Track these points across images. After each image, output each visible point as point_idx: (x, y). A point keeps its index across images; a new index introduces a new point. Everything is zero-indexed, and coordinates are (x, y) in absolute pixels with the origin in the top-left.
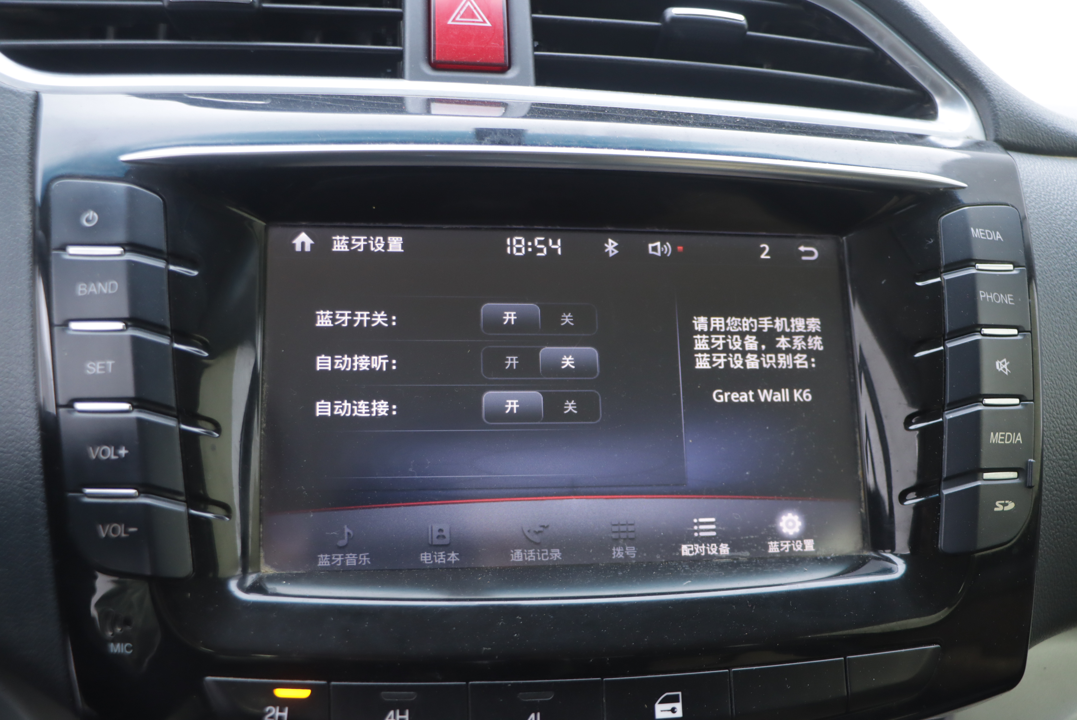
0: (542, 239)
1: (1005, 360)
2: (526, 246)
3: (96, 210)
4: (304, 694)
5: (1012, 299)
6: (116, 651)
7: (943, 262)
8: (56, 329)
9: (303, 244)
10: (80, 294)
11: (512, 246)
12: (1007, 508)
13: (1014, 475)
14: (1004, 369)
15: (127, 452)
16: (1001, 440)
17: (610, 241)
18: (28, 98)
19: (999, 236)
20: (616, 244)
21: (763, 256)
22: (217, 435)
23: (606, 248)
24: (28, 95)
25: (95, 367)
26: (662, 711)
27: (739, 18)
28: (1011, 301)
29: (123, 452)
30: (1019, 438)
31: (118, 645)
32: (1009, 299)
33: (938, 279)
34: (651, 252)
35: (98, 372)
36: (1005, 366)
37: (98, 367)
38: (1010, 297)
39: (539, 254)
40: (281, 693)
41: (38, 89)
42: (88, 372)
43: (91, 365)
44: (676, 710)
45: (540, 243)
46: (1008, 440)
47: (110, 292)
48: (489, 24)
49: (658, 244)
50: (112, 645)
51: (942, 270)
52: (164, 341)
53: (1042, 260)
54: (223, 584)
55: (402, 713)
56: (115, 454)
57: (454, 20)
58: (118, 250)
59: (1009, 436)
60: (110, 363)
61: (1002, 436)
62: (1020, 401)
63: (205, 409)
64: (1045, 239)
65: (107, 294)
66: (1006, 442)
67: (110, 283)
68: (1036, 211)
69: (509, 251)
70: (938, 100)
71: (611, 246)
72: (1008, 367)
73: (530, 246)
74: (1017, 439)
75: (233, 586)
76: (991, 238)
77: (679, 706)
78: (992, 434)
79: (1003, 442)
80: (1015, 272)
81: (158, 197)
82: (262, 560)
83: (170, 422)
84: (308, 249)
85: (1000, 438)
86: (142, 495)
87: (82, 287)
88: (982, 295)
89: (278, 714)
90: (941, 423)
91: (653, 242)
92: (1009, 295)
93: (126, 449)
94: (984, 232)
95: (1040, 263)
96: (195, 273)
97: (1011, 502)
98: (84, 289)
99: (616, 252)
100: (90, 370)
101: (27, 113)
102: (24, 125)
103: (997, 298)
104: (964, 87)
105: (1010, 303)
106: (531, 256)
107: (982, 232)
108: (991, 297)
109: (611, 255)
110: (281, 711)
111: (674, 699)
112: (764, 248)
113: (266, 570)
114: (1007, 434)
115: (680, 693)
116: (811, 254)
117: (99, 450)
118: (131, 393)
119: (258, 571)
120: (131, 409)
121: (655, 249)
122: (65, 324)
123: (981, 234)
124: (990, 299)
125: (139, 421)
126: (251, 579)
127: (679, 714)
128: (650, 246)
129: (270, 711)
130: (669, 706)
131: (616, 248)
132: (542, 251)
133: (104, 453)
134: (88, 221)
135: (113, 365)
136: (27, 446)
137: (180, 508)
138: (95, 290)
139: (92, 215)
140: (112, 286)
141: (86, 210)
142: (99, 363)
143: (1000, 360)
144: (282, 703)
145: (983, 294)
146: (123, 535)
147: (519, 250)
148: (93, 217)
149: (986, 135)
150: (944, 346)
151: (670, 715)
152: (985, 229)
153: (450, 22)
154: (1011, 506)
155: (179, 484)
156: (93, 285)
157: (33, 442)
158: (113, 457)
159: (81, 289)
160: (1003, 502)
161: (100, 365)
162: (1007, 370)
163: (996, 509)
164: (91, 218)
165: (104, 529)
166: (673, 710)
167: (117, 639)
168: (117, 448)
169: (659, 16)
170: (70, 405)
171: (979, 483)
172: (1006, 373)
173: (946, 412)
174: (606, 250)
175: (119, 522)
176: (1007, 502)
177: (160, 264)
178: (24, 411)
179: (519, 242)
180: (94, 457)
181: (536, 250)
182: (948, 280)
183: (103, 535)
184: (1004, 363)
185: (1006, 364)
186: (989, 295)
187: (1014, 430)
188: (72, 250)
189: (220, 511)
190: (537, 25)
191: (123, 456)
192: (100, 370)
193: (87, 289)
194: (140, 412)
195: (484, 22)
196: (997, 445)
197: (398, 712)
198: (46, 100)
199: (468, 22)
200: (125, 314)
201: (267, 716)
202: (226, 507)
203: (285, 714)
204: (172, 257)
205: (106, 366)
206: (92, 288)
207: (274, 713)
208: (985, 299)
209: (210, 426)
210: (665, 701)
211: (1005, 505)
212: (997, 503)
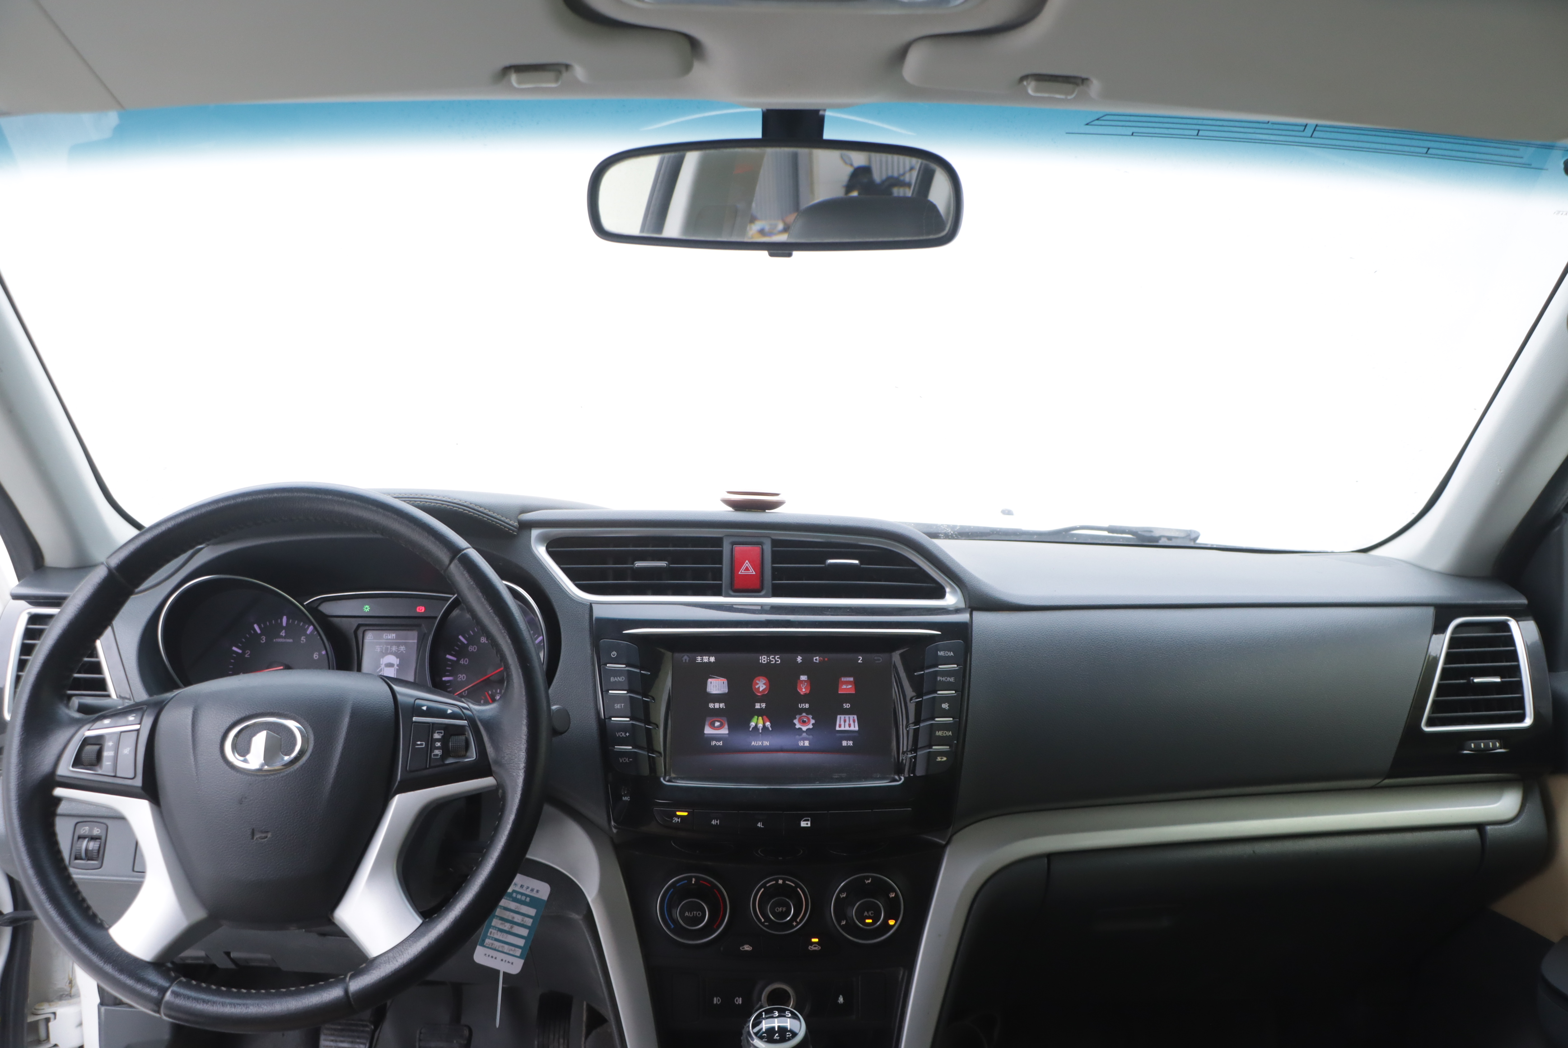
0: (773, 656)
1: (947, 704)
2: (767, 660)
3: (616, 651)
4: (686, 814)
5: (954, 679)
6: (624, 799)
7: (925, 665)
8: (604, 693)
9: (686, 660)
11: (762, 659)
12: (942, 760)
13: (948, 747)
15: (629, 734)
16: (942, 734)
17: (799, 657)
18: (587, 606)
19: (952, 654)
20: (801, 658)
21: (859, 662)
22: (657, 729)
23: (797, 659)
24: (587, 603)
26: (803, 824)
27: (856, 562)
30: (950, 733)
32: (952, 679)
33: (922, 672)
34: (815, 661)
35: (619, 708)
36: (947, 706)
37: (619, 706)
39: (772, 663)
40: (678, 813)
41: (591, 601)
42: (615, 707)
45: (772, 658)
48: (754, 573)
49: (818, 658)
50: (624, 797)
51: (925, 669)
52: (640, 697)
53: (976, 660)
54: (659, 778)
57: (741, 572)
58: (624, 666)
59: (945, 733)
60: (623, 705)
61: (942, 732)
62: (953, 719)
63: (653, 720)
64: (981, 650)
65: (621, 681)
66: (944, 735)
68: (978, 639)
69: (760, 661)
70: (948, 590)
71: (799, 659)
72: (948, 706)
75: (662, 779)
76: (948, 654)
77: (809, 823)
78: (937, 732)
80: (959, 668)
81: (637, 647)
82: (671, 772)
83: (643, 725)
84: (687, 661)
86: (633, 748)
88: (940, 678)
90: (918, 728)
91: (815, 657)
92: (953, 677)
95: (974, 662)
96: (649, 673)
97: (944, 757)
98: (613, 679)
99: (801, 661)
101: (587, 611)
102: (587, 616)
103: (946, 679)
106: (769, 663)
108: (944, 678)
109: (799, 662)
110: (678, 819)
111: (808, 820)
112: (860, 658)
113: (673, 775)
115: (810, 819)
116: (879, 660)
118: (630, 715)
119: (670, 775)
120: (630, 720)
121: (816, 660)
122: (608, 691)
123: (943, 654)
125: (632, 724)
126: (667, 778)
127: (809, 825)
128: (815, 658)
130: (806, 822)
132: (773, 661)
133: (621, 734)
134: (613, 655)
136: (592, 730)
137: (646, 753)
139: (614, 653)
140: (623, 678)
141: (613, 651)
142: (619, 704)
143: (944, 703)
144: (679, 816)
146: (628, 761)
147: (764, 661)
149: (964, 605)
150: (922, 698)
151: (806, 825)
152: (945, 651)
153: (740, 573)
154: (945, 759)
155: (645, 744)
156: (616, 677)
157: (595, 729)
158: (624, 736)
162: (947, 707)
163: (937, 760)
165: (622, 759)
166: (807, 824)
167: (625, 795)
168: (625, 733)
169: (824, 562)
170: (610, 718)
171: (931, 750)
172: (947, 709)
173: (921, 724)
175: (626, 757)
177: (638, 670)
178: (592, 719)
179: (764, 658)
180: (618, 735)
181: (770, 660)
182: (927, 673)
183: (621, 761)
185: (947, 705)
187: (948, 730)
188: (608, 665)
189: (658, 755)
190: (773, 569)
191: (627, 735)
194: (632, 721)
195: (753, 572)
196: (939, 736)
197: (716, 820)
198: (593, 605)
199: (747, 573)
200: (627, 688)
201: (673, 821)
202: (660, 753)
203: (679, 820)
204: (641, 668)
205: (621, 706)
206: (616, 679)
207: (676, 820)
208: (940, 680)
209: (655, 726)
210: (805, 821)
211: (941, 758)
212: (938, 758)
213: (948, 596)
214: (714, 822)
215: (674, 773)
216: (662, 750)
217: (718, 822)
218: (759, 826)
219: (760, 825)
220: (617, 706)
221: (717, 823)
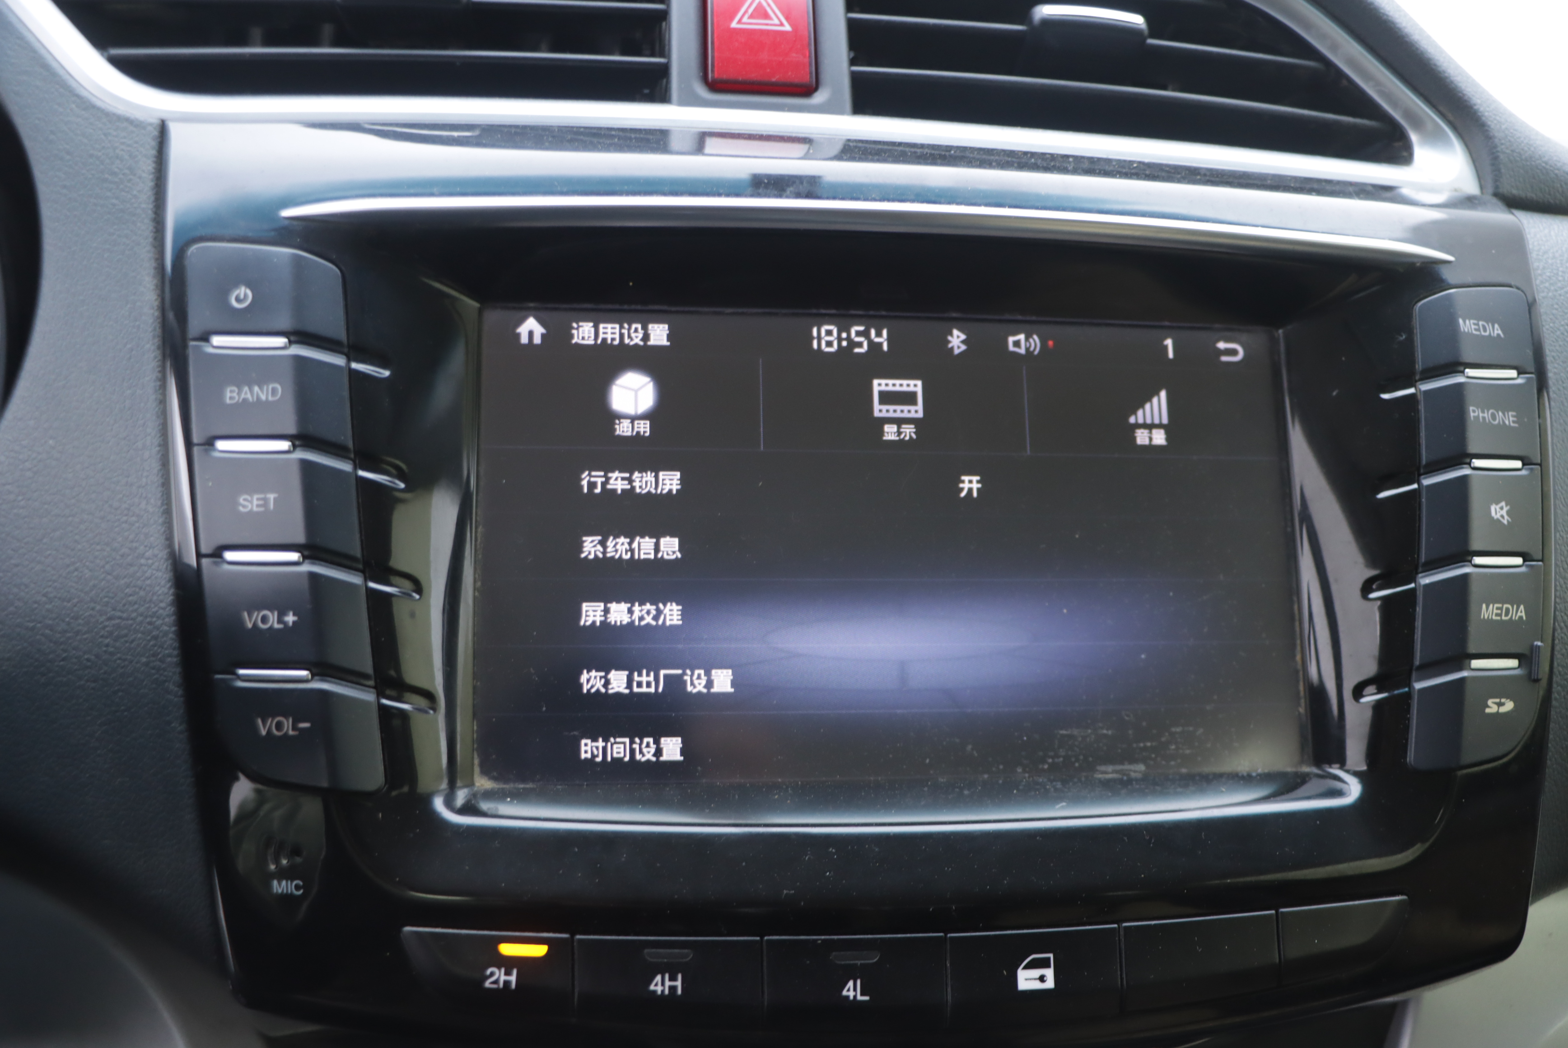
0: (861, 328)
1: (1503, 504)
2: (840, 339)
3: (249, 285)
4: (539, 951)
5: (1515, 419)
6: (280, 891)
7: (1419, 366)
8: (196, 450)
9: (531, 334)
10: (228, 401)
11: (819, 338)
12: (1503, 710)
13: (1513, 663)
14: (1502, 516)
15: (295, 618)
16: (1497, 615)
17: (956, 332)
18: (150, 128)
19: (1497, 331)
20: (963, 337)
22: (417, 597)
23: (949, 342)
24: (151, 124)
25: (251, 502)
26: (1026, 979)
27: (1136, 20)
28: (1514, 422)
29: (290, 618)
30: (1522, 613)
31: (284, 883)
32: (1511, 419)
33: (1412, 391)
34: (1011, 348)
35: (255, 509)
36: (1504, 512)
37: (255, 502)
38: (1513, 416)
39: (857, 350)
40: (508, 949)
41: (164, 116)
42: (241, 509)
43: (245, 500)
44: (1045, 979)
45: (858, 334)
46: (1507, 614)
47: (270, 398)
48: (787, 28)
49: (1021, 337)
50: (275, 883)
51: (1417, 377)
52: (346, 466)
53: (1558, 364)
54: (426, 801)
55: (673, 978)
56: (280, 621)
57: (739, 22)
58: (281, 341)
59: (1507, 610)
60: (271, 497)
61: (1497, 609)
62: (1524, 561)
63: (400, 560)
64: (1563, 334)
65: (267, 402)
66: (1504, 618)
67: (270, 387)
68: (1550, 294)
69: (815, 346)
70: (1414, 137)
71: (957, 340)
72: (1508, 513)
73: (845, 339)
74: (1519, 614)
75: (439, 804)
76: (1487, 334)
77: (1049, 973)
78: (1484, 606)
79: (1499, 618)
80: (1520, 381)
81: (334, 267)
82: (477, 769)
83: (355, 579)
84: (537, 340)
85: (1495, 611)
86: (316, 678)
87: (231, 392)
88: (1474, 413)
89: (503, 978)
90: (1413, 591)
91: (1015, 333)
92: (1510, 413)
93: (294, 615)
94: (1478, 325)
95: (1555, 368)
96: (386, 373)
97: (1508, 700)
98: (235, 395)
99: (963, 347)
100: (244, 506)
101: (149, 150)
102: (147, 166)
103: (1494, 417)
104: (1451, 118)
105: (1512, 424)
106: (846, 352)
107: (1474, 324)
108: (1486, 415)
109: (957, 351)
110: (507, 973)
111: (1044, 964)
112: (1169, 344)
113: (483, 783)
114: (1505, 606)
115: (1051, 956)
116: (1234, 352)
117: (257, 616)
118: (300, 537)
119: (470, 784)
120: (301, 560)
121: (1017, 344)
122: (210, 443)
123: (1473, 327)
124: (1484, 418)
125: (313, 576)
126: (461, 797)
127: (1050, 984)
128: (1011, 339)
129: (492, 974)
130: (1036, 973)
131: (963, 342)
132: (860, 345)
133: (264, 619)
134: (238, 300)
135: (275, 499)
136: (154, 610)
137: (368, 696)
138: (249, 396)
139: (243, 291)
140: (274, 391)
141: (236, 285)
142: (255, 497)
143: (1497, 504)
144: (509, 963)
145: (1474, 411)
146: (291, 733)
147: (829, 344)
148: (246, 295)
149: (1482, 187)
150: (1419, 484)
151: (1037, 985)
152: (1479, 319)
153: (734, 25)
154: (1509, 706)
155: (367, 665)
156: (246, 389)
157: (162, 605)
158: (277, 626)
159: (231, 395)
160: (1497, 700)
161: (258, 499)
162: (1506, 517)
163: (1488, 710)
164: (242, 296)
165: (264, 724)
166: (1042, 979)
167: (284, 874)
168: (281, 615)
169: (1023, 16)
170: (217, 554)
171: (1465, 674)
172: (1505, 522)
173: (1420, 575)
174: (950, 346)
175: (286, 716)
176: (1503, 700)
177: (339, 361)
178: (150, 562)
179: (829, 333)
180: (250, 625)
181: (852, 344)
182: (1426, 393)
183: (264, 732)
184: (1502, 508)
185: (1506, 509)
186: (1483, 412)
187: (1515, 601)
188: (217, 340)
189: (422, 702)
190: (854, 26)
191: (291, 624)
192: (258, 506)
193: (239, 394)
194: (313, 564)
195: (782, 24)
196: (1490, 622)
197: (667, 976)
198: (175, 131)
199: (759, 25)
200: (292, 430)
201: (487, 984)
202: (429, 696)
203: (513, 978)
204: (355, 351)
205: (266, 500)
206: (246, 394)
207: (497, 977)
208: (1477, 418)
209: (407, 585)
210: (1031, 966)
211: (1500, 704)
212: (1490, 702)
213: (1422, 152)
214: (659, 985)
215: (486, 771)
216: (438, 685)
217: (679, 983)
218: (851, 994)
219: (851, 991)
220: (250, 503)
221: (673, 989)
